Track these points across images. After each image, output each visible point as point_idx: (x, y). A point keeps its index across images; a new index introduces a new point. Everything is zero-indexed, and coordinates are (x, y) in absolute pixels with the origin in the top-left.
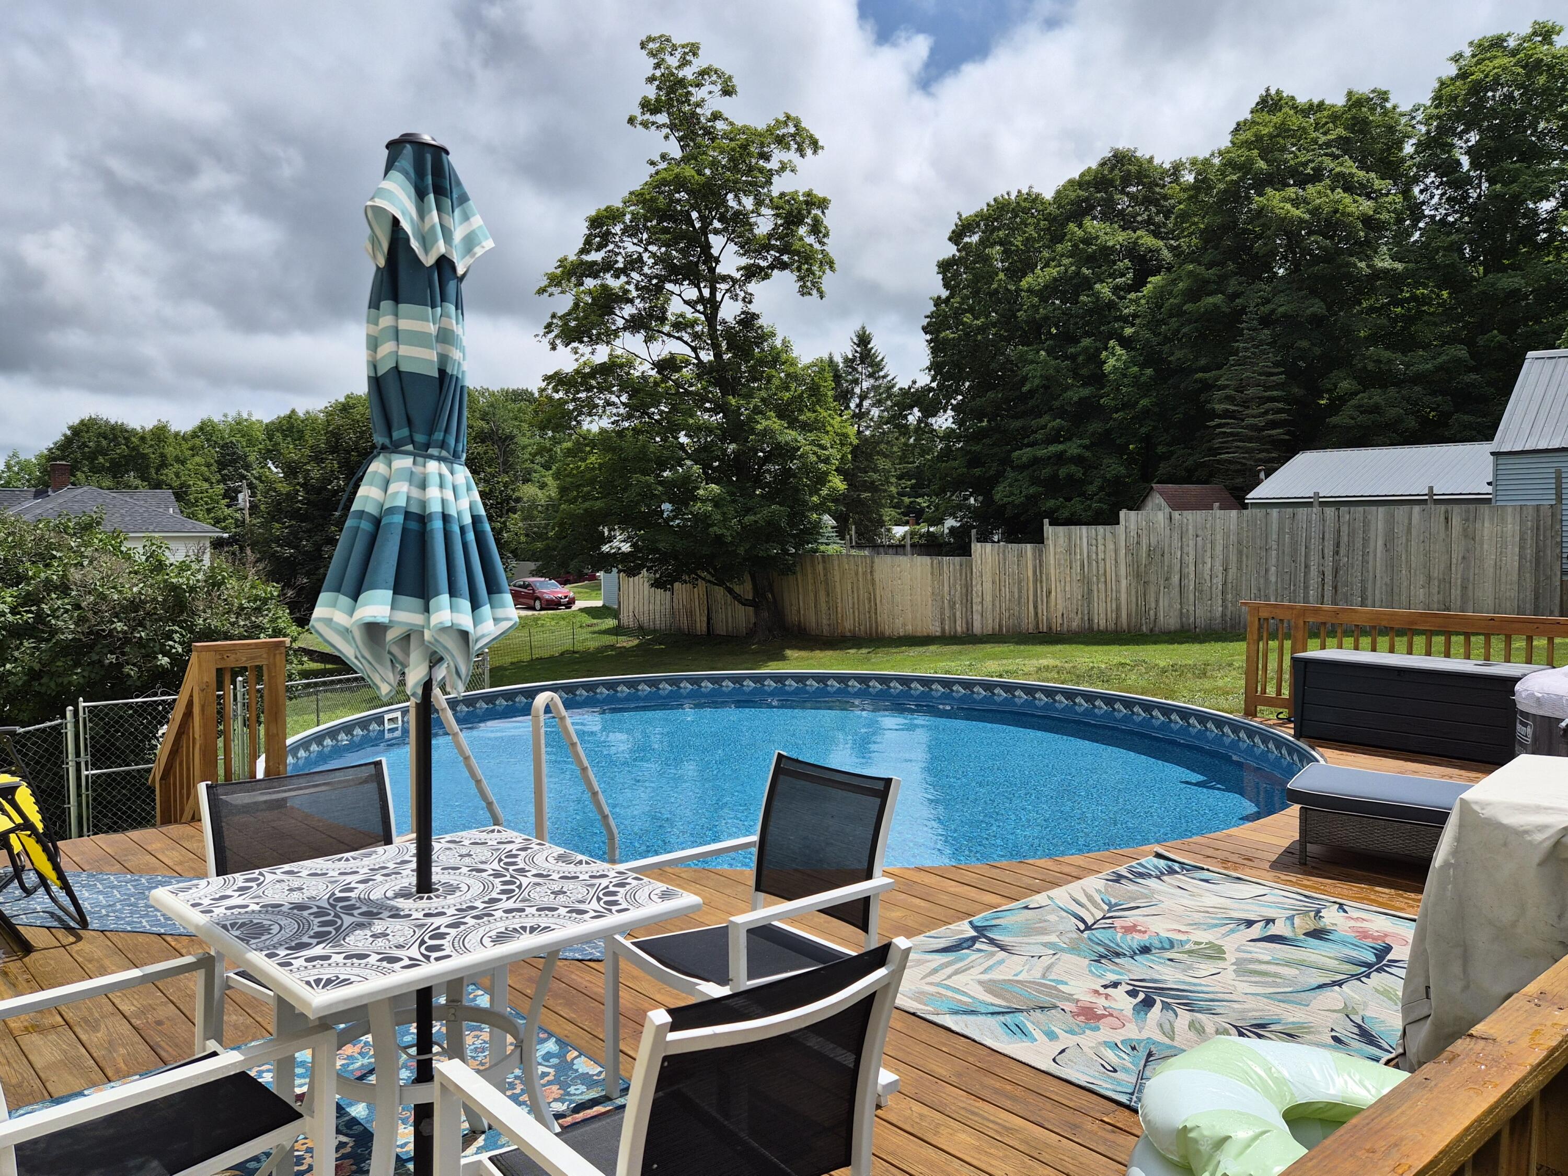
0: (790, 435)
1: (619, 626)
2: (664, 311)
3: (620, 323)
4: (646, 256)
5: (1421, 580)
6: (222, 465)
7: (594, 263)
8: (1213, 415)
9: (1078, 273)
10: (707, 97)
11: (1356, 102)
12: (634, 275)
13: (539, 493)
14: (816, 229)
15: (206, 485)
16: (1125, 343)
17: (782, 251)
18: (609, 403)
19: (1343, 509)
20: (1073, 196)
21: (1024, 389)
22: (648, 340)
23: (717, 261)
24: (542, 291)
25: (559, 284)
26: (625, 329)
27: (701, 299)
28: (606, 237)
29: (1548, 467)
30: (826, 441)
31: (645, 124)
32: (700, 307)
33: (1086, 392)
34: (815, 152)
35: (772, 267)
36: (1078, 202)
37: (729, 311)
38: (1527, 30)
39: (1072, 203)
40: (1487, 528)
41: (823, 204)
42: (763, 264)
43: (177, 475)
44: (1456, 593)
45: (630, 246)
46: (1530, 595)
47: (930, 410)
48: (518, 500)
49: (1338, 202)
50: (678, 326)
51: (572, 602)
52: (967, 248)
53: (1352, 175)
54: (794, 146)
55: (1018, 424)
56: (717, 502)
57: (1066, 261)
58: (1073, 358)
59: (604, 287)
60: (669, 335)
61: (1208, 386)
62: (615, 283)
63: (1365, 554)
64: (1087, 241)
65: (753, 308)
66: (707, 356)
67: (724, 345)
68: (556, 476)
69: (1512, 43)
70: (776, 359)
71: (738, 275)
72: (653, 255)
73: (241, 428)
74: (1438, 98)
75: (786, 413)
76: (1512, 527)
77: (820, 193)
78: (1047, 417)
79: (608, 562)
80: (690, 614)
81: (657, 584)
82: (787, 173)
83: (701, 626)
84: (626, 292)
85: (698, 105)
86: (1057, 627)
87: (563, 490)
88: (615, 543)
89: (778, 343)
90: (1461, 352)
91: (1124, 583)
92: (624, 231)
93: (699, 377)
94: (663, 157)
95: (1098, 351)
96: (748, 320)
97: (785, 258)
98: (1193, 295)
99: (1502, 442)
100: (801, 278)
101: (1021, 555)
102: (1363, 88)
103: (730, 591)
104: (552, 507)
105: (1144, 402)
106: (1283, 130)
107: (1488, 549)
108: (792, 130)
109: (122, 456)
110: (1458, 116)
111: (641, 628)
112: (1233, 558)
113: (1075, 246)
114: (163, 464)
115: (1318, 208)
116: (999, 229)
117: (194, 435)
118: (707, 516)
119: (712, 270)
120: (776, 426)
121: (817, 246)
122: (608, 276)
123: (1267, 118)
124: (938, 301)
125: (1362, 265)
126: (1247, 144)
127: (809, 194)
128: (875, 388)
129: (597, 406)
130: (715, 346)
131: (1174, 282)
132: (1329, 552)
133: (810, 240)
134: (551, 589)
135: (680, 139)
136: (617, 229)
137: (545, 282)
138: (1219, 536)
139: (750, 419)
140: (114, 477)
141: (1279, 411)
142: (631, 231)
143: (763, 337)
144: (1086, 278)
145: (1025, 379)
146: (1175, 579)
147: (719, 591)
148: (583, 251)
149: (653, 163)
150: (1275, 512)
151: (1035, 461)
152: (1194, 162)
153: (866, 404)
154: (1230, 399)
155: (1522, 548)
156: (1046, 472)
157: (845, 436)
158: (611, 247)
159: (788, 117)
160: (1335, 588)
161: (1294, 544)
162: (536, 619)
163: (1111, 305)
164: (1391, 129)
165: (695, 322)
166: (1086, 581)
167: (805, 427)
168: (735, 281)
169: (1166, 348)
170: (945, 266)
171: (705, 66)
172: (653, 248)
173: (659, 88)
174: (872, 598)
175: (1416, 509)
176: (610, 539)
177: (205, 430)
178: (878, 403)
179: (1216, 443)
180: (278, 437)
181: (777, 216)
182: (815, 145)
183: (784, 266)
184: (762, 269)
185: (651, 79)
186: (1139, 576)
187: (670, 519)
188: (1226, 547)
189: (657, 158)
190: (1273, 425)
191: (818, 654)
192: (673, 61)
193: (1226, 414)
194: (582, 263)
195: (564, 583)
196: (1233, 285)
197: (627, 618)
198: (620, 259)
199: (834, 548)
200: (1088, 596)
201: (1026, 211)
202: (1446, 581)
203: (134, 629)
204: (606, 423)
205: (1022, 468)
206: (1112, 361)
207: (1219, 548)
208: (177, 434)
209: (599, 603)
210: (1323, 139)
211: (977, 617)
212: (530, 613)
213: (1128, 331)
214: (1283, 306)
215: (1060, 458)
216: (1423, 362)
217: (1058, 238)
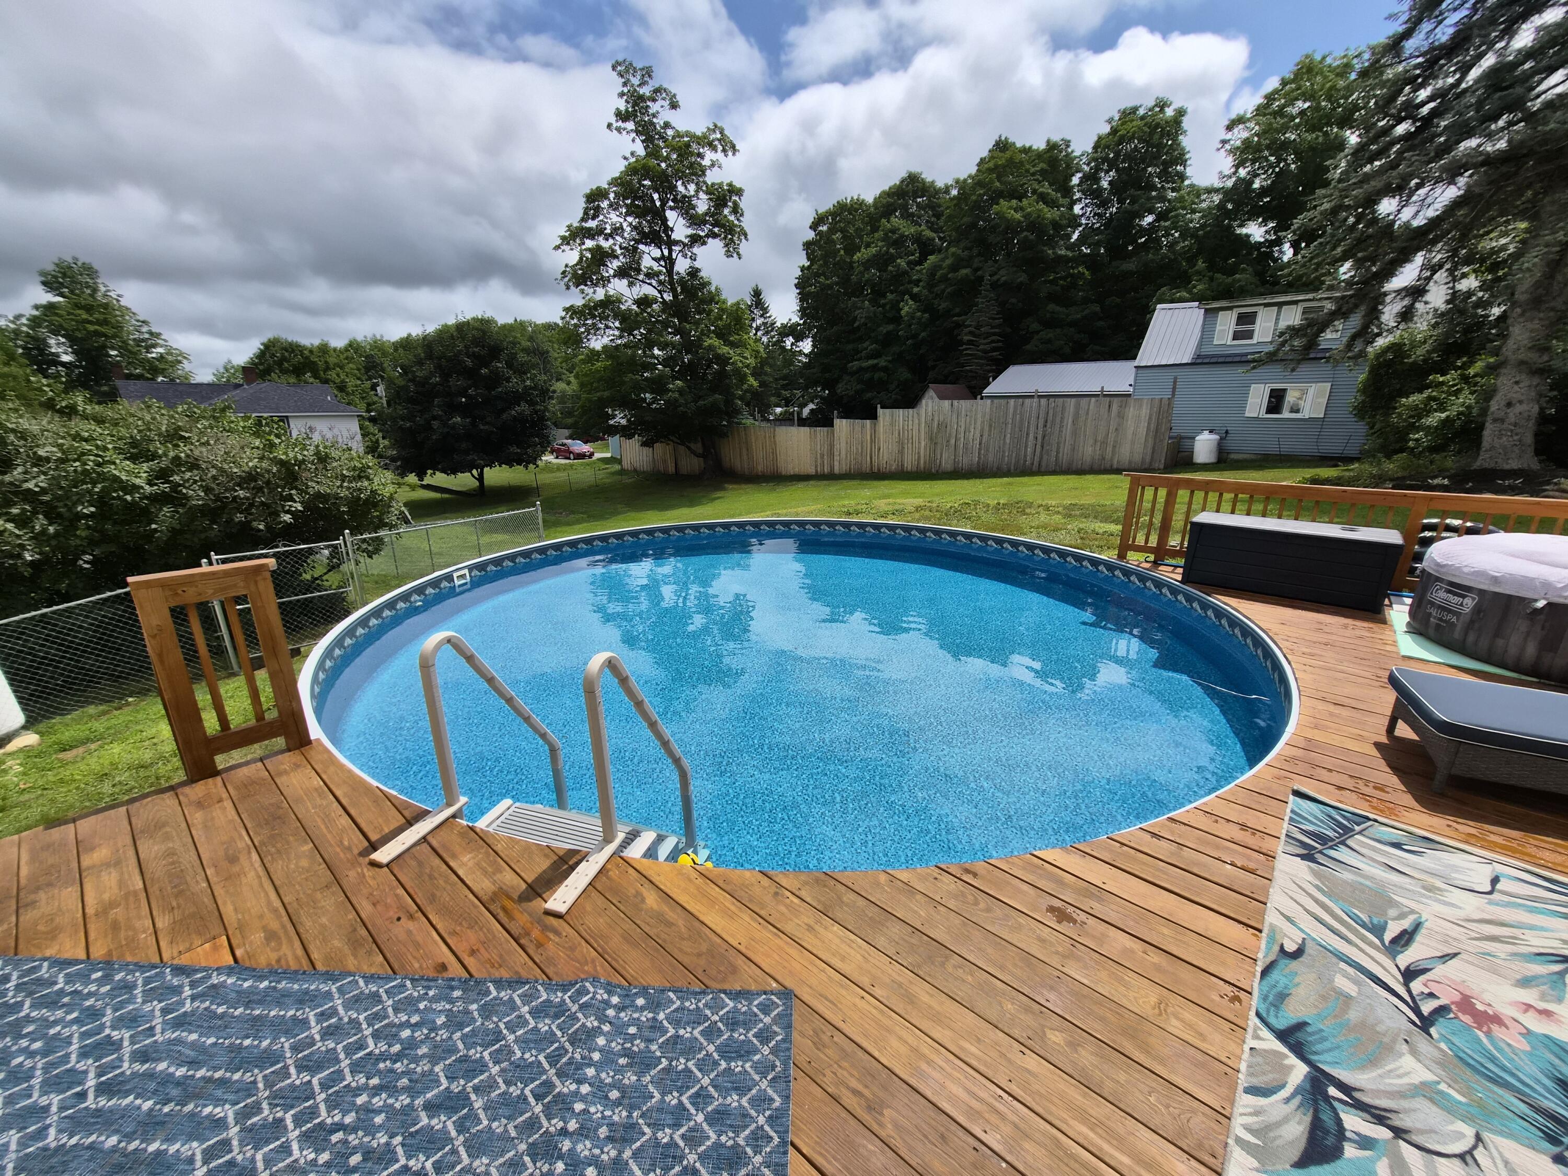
0: (725, 350)
1: (622, 469)
2: (639, 264)
3: (611, 272)
4: (625, 225)
5: (1091, 441)
6: (367, 369)
7: (590, 229)
8: (961, 343)
9: (887, 252)
10: (660, 110)
11: (1052, 147)
12: (618, 238)
13: (567, 388)
14: (736, 210)
15: (359, 382)
16: (914, 297)
17: (714, 226)
18: (607, 327)
19: (1052, 400)
20: (884, 201)
21: (856, 325)
22: (631, 285)
23: (672, 230)
24: (557, 248)
25: (568, 244)
26: (614, 276)
27: (663, 257)
28: (598, 210)
29: (1170, 375)
30: (747, 354)
31: (619, 130)
32: (662, 263)
33: (891, 327)
34: (734, 154)
35: (707, 236)
36: (889, 205)
37: (682, 266)
38: (1151, 103)
39: (883, 206)
40: (1131, 412)
41: (739, 192)
42: (702, 234)
43: (338, 375)
44: (1109, 449)
45: (614, 218)
46: (1149, 451)
47: (799, 337)
48: (554, 392)
49: (1040, 210)
50: (648, 275)
51: (592, 455)
52: (820, 234)
53: (1048, 194)
54: (720, 148)
55: (850, 347)
56: (681, 391)
57: (880, 244)
58: (883, 306)
59: (599, 247)
60: (643, 282)
61: (958, 325)
62: (606, 244)
63: (1061, 427)
64: (893, 231)
65: (697, 264)
66: (668, 297)
67: (679, 289)
68: (576, 377)
69: (1141, 112)
70: (713, 298)
71: (686, 241)
72: (631, 224)
73: (378, 346)
74: (1096, 147)
75: (720, 335)
76: (1145, 412)
77: (738, 184)
78: (867, 343)
79: (614, 431)
80: (665, 461)
81: (644, 444)
82: (716, 169)
83: (671, 469)
84: (613, 251)
85: (654, 116)
86: (882, 470)
87: (582, 385)
88: (617, 419)
89: (713, 289)
90: (1096, 308)
91: (923, 444)
92: (611, 205)
93: (663, 311)
94: (632, 154)
95: (898, 302)
96: (694, 273)
97: (716, 230)
98: (954, 268)
99: (1141, 360)
100: (726, 245)
101: (863, 427)
102: (1056, 138)
103: (689, 448)
104: (576, 397)
105: (923, 334)
106: (1011, 161)
107: (1130, 425)
108: (719, 136)
109: (299, 363)
110: (1105, 159)
111: (635, 470)
112: (986, 428)
113: (886, 234)
114: (327, 368)
115: (1029, 214)
116: (840, 221)
117: (346, 349)
118: (676, 400)
119: (669, 237)
120: (717, 344)
121: (736, 222)
122: (601, 238)
123: (1001, 154)
124: (803, 269)
125: (1050, 252)
126: (990, 170)
127: (730, 185)
128: (764, 324)
129: (599, 329)
130: (673, 290)
131: (943, 260)
132: (1041, 425)
133: (732, 218)
134: (579, 447)
135: (643, 142)
136: (605, 204)
137: (559, 242)
138: (979, 416)
139: (699, 339)
140: (298, 376)
141: (998, 341)
142: (614, 206)
143: (705, 284)
144: (892, 255)
145: (855, 319)
146: (953, 441)
147: (682, 449)
148: (583, 220)
149: (625, 158)
150: (1012, 401)
151: (861, 369)
152: (957, 181)
153: (759, 333)
154: (971, 333)
155: (1149, 424)
156: (867, 376)
157: (758, 352)
158: (601, 217)
159: (716, 126)
160: (1042, 447)
161: (1022, 420)
162: (572, 466)
163: (905, 273)
164: (1068, 166)
165: (660, 272)
166: (901, 444)
167: (733, 345)
168: (685, 245)
169: (936, 302)
170: (808, 245)
171: (657, 86)
172: (630, 219)
173: (627, 102)
174: (774, 453)
175: (1093, 400)
176: (614, 417)
177: (353, 346)
178: (767, 333)
179: (962, 360)
180: (401, 350)
181: (710, 199)
182: (733, 147)
183: (715, 236)
184: (701, 237)
185: (622, 95)
186: (932, 439)
187: (649, 404)
188: (983, 422)
189: (628, 155)
190: (994, 349)
191: (743, 486)
192: (635, 81)
193: (970, 342)
194: (582, 228)
195: (585, 442)
196: (976, 262)
197: (626, 464)
198: (608, 227)
199: (749, 421)
200: (901, 452)
201: (856, 210)
202: (1104, 443)
203: (255, 496)
204: (606, 340)
205: (852, 374)
206: (906, 309)
207: (979, 423)
208: (335, 350)
209: (609, 455)
210: (1032, 170)
211: (836, 463)
212: (567, 461)
213: (916, 290)
214: (1003, 276)
215: (874, 368)
216: (1076, 314)
217: (875, 229)
